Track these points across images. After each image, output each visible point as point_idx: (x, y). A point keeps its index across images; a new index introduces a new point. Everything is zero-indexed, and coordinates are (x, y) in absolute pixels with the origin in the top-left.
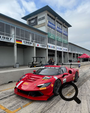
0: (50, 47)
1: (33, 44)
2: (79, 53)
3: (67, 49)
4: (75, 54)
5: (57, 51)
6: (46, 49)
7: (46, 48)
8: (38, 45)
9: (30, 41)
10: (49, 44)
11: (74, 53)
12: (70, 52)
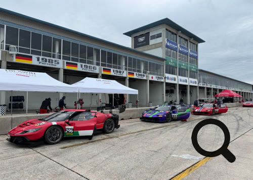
0: (168, 78)
1: (147, 76)
2: (219, 87)
3: (196, 80)
4: (211, 88)
5: (179, 84)
6: (162, 83)
7: (163, 80)
8: (152, 78)
9: (142, 72)
10: (167, 75)
11: (209, 87)
12: (201, 86)
